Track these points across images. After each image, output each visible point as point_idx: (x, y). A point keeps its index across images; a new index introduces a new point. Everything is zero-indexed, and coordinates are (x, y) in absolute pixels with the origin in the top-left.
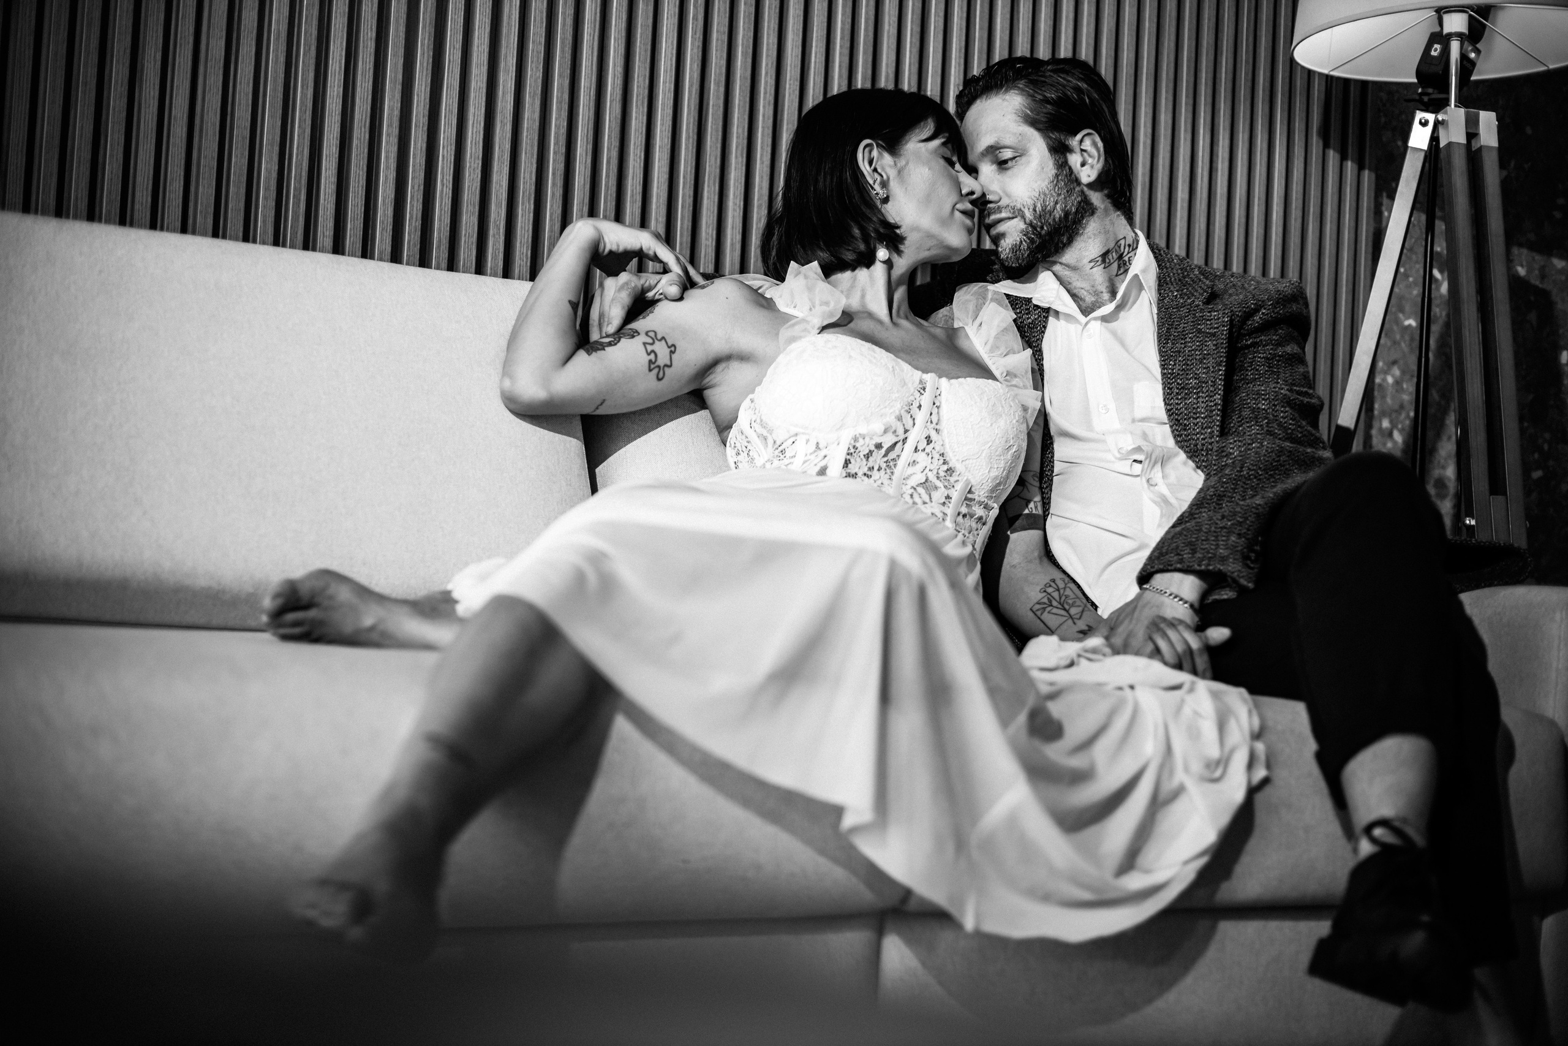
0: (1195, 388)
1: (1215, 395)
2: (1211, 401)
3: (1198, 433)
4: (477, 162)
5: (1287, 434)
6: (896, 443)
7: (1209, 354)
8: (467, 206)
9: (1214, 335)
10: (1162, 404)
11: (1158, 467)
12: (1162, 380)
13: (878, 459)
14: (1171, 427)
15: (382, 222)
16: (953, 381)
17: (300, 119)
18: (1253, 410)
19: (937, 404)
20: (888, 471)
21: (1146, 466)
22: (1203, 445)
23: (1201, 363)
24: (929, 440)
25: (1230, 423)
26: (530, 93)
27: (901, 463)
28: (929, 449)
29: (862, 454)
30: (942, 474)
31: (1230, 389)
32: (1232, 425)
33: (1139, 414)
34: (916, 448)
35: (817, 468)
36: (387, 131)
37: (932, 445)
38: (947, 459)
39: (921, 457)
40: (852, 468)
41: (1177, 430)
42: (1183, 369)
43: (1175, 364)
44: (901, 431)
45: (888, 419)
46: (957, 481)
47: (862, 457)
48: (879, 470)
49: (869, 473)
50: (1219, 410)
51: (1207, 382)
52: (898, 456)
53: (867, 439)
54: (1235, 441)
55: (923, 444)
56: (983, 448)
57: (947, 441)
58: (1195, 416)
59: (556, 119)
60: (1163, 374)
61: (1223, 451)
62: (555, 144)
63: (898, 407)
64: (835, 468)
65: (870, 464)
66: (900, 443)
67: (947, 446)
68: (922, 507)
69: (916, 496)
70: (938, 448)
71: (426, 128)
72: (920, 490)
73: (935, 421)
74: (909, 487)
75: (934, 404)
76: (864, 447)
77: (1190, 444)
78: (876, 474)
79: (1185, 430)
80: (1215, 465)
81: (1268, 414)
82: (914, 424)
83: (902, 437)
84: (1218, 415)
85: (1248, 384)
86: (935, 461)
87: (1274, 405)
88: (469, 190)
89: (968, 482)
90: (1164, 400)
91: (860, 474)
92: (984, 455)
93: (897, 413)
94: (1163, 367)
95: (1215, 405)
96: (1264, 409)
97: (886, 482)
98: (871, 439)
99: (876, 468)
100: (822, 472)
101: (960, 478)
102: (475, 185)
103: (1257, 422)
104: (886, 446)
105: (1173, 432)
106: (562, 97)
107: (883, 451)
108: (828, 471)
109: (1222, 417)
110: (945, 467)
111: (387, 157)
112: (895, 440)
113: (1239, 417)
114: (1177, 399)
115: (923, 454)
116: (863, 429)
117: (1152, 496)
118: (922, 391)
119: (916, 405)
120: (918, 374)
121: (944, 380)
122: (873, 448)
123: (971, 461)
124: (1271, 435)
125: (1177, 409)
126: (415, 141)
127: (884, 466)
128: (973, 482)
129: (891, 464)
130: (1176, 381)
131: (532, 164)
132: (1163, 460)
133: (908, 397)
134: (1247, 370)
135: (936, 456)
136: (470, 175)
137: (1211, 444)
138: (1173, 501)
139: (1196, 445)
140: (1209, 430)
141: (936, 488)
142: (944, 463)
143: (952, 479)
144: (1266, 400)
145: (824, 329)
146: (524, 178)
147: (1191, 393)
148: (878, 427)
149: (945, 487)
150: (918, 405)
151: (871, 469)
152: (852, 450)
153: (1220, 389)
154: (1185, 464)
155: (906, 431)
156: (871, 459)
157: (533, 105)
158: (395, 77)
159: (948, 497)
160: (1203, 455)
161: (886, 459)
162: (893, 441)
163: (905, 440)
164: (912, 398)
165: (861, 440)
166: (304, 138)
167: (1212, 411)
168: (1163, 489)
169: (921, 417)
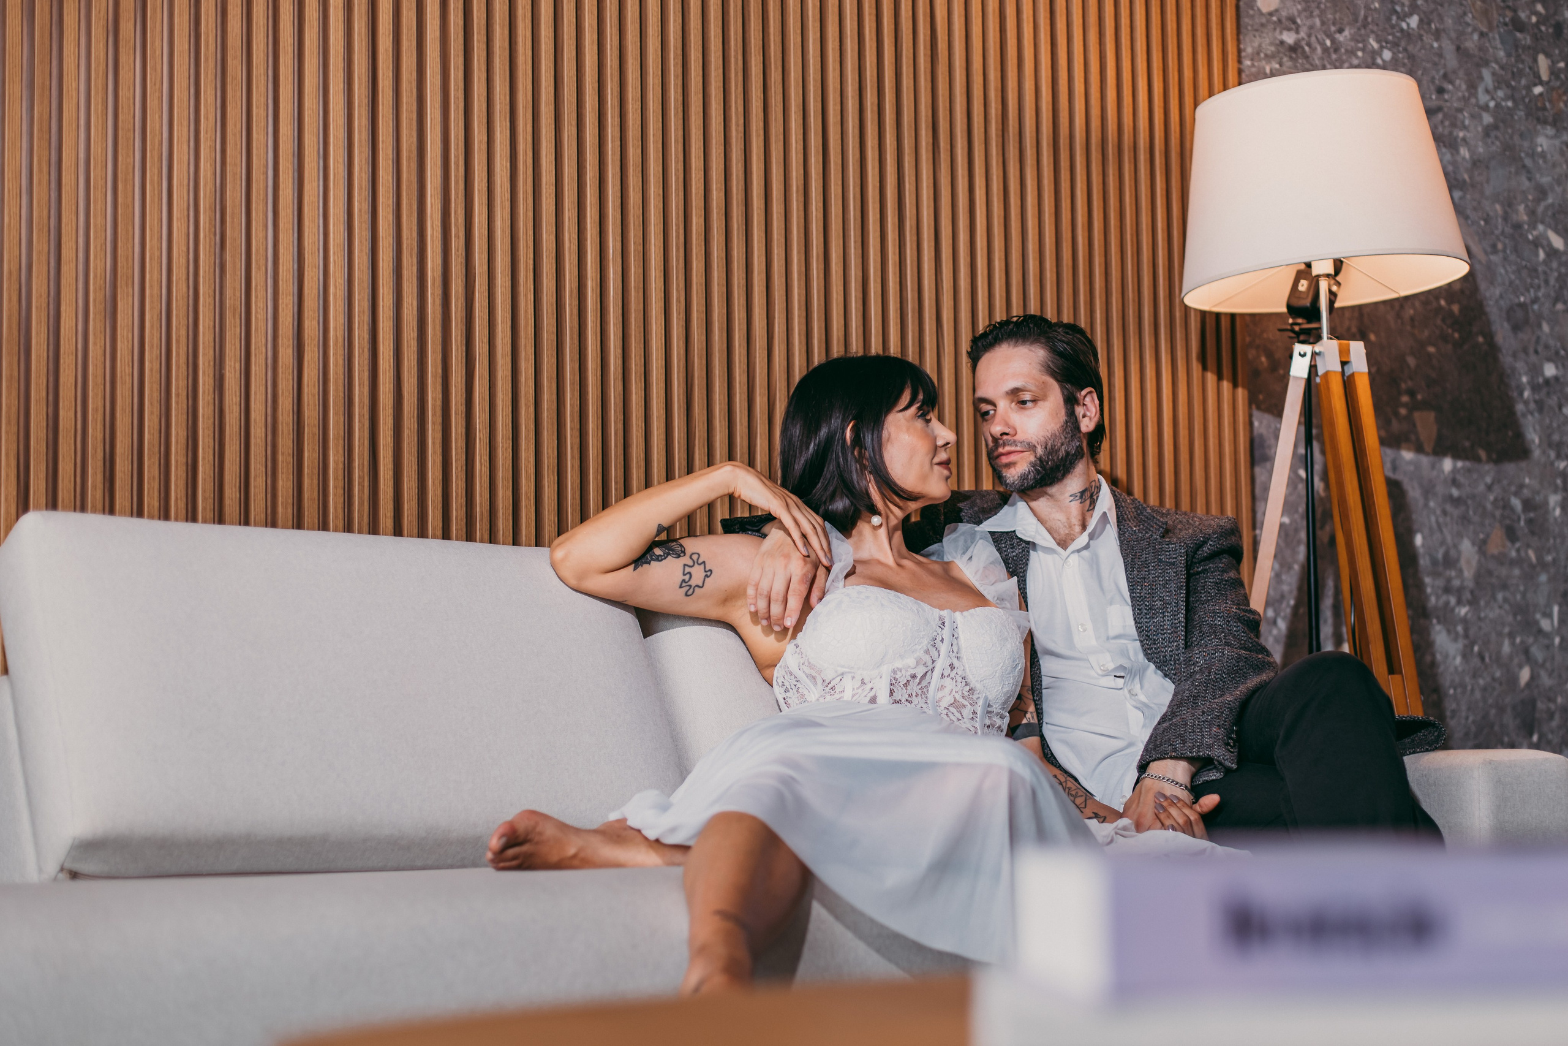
0: (1161, 609)
1: (1178, 614)
2: (1175, 619)
3: (1166, 646)
4: (508, 442)
5: (1241, 644)
6: (927, 672)
7: (1170, 580)
8: (503, 482)
9: (1172, 564)
10: (1133, 623)
11: (1137, 680)
12: (1132, 602)
13: (914, 687)
14: (1141, 642)
15: (433, 502)
16: (965, 613)
17: (359, 415)
18: (1211, 626)
19: (956, 636)
20: (923, 696)
21: (1127, 680)
22: (1171, 656)
23: (1164, 587)
24: (952, 667)
25: (1192, 637)
26: (547, 377)
27: (932, 688)
28: (953, 674)
29: (901, 684)
30: (966, 694)
31: (1189, 609)
32: (1194, 639)
33: (1112, 632)
34: (942, 675)
35: (868, 699)
36: (432, 420)
37: (955, 671)
38: (968, 681)
39: (947, 682)
40: (897, 696)
41: (1147, 645)
42: (1149, 593)
43: (1142, 589)
44: (929, 663)
45: (918, 654)
46: (979, 698)
47: (902, 686)
48: (916, 696)
49: (909, 699)
50: (1183, 626)
51: (1171, 603)
52: (929, 683)
53: (904, 672)
54: (1200, 652)
55: (947, 672)
56: (997, 669)
57: (967, 666)
58: (1162, 632)
59: (571, 399)
60: (1132, 598)
61: (1190, 661)
62: (571, 422)
63: (925, 643)
64: (883, 698)
65: (909, 692)
66: (930, 672)
67: (968, 671)
68: (958, 723)
69: (950, 714)
70: (960, 673)
71: (464, 415)
72: (952, 709)
73: (955, 651)
74: (942, 708)
75: (953, 636)
76: (902, 678)
77: (1160, 656)
78: (915, 700)
79: (1155, 644)
80: (1184, 672)
81: (1224, 629)
82: (939, 655)
83: (930, 668)
84: (1182, 631)
85: (1203, 604)
86: (959, 684)
87: (1228, 621)
88: (503, 468)
89: (986, 698)
90: (1135, 619)
91: (903, 701)
92: (997, 675)
93: (925, 648)
94: (1131, 591)
95: (1179, 622)
96: (1220, 625)
97: (924, 706)
98: (907, 671)
99: (914, 694)
100: (873, 700)
101: (980, 696)
102: (508, 462)
103: (1216, 636)
104: (919, 676)
105: (1142, 646)
106: (574, 379)
107: (917, 680)
108: (878, 700)
109: (1186, 632)
110: (967, 688)
111: (433, 443)
112: (925, 670)
113: (1200, 632)
114: (1146, 618)
115: (949, 679)
116: (898, 664)
117: (1134, 703)
118: (942, 626)
119: (939, 639)
120: (937, 612)
121: (958, 614)
122: (909, 678)
123: (987, 681)
124: (1229, 646)
125: (1146, 627)
126: (456, 428)
127: (919, 692)
128: (990, 697)
129: (925, 690)
130: (1144, 603)
131: (553, 440)
132: (1141, 673)
133: (932, 633)
134: (1201, 593)
135: (960, 680)
136: (503, 455)
137: (1177, 655)
138: (1152, 705)
139: (1165, 656)
140: (1176, 644)
141: (964, 706)
142: (966, 685)
143: (975, 697)
144: (1221, 618)
145: (846, 577)
146: (548, 453)
147: (1158, 612)
148: (911, 661)
149: (971, 704)
150: (941, 639)
151: (910, 695)
152: (894, 682)
153: (1182, 609)
154: (1156, 673)
155: (934, 662)
156: (909, 687)
157: (550, 387)
158: (436, 372)
159: (974, 713)
160: (1171, 664)
161: (920, 687)
162: (925, 671)
163: (933, 669)
164: (935, 634)
165: (898, 673)
166: (364, 432)
167: (1176, 628)
168: (1142, 698)
169: (944, 648)
